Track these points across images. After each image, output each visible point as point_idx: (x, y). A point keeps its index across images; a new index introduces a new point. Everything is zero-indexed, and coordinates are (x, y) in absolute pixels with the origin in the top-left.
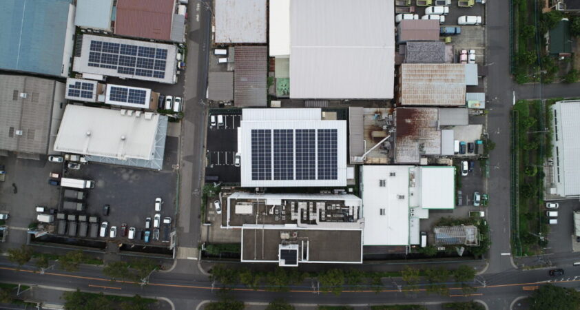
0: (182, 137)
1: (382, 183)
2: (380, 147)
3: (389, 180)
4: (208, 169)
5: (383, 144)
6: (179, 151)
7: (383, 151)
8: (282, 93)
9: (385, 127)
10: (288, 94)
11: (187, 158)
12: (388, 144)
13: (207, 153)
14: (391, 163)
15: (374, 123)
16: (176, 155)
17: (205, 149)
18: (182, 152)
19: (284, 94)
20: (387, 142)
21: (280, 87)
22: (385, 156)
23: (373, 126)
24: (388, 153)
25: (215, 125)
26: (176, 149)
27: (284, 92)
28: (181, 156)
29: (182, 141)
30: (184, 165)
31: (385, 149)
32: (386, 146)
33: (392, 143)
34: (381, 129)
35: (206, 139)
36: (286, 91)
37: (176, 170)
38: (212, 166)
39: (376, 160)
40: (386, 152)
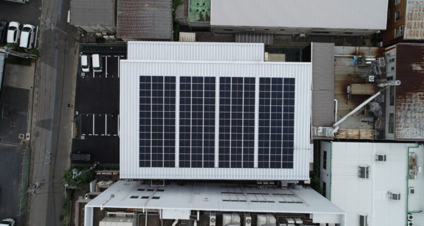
0: (36, 90)
1: (363, 173)
2: (362, 112)
3: (375, 169)
4: (76, 141)
5: (368, 106)
6: (30, 111)
7: (366, 119)
8: (198, 18)
9: (371, 78)
10: (208, 18)
11: (44, 124)
12: (376, 107)
13: (76, 116)
14: (380, 138)
15: (351, 70)
16: (25, 118)
17: (73, 110)
18: (35, 114)
19: (201, 19)
20: (374, 104)
21: (194, 8)
22: (369, 126)
23: (349, 75)
24: (374, 122)
25: (87, 70)
26: (25, 108)
27: (201, 16)
28: (34, 120)
29: (36, 96)
30: (37, 135)
31: (371, 114)
32: (373, 109)
33: (383, 105)
34: (364, 81)
35: (74, 93)
36: (204, 14)
37: (24, 143)
38: (83, 138)
39: (353, 133)
40: (371, 119)
